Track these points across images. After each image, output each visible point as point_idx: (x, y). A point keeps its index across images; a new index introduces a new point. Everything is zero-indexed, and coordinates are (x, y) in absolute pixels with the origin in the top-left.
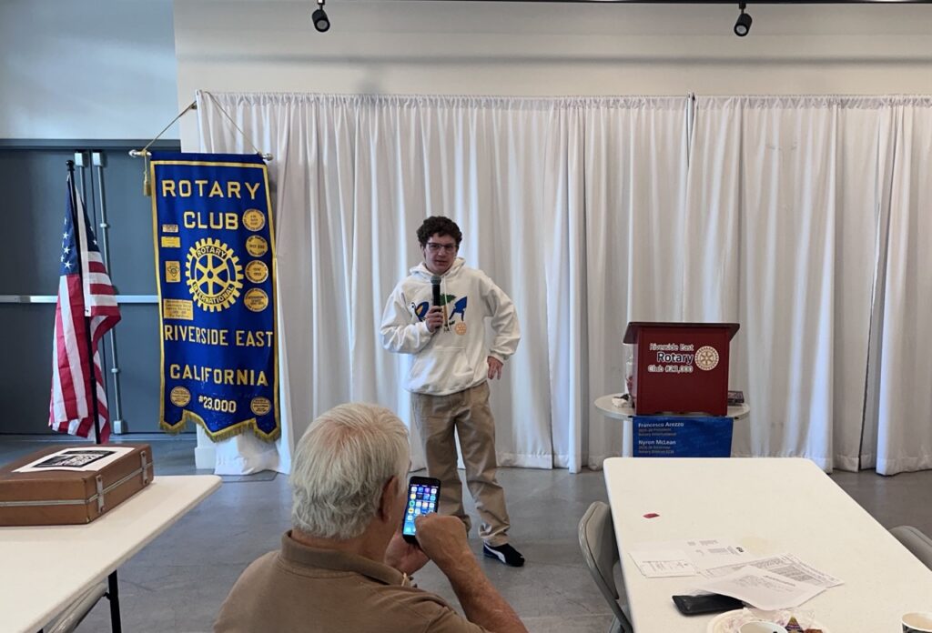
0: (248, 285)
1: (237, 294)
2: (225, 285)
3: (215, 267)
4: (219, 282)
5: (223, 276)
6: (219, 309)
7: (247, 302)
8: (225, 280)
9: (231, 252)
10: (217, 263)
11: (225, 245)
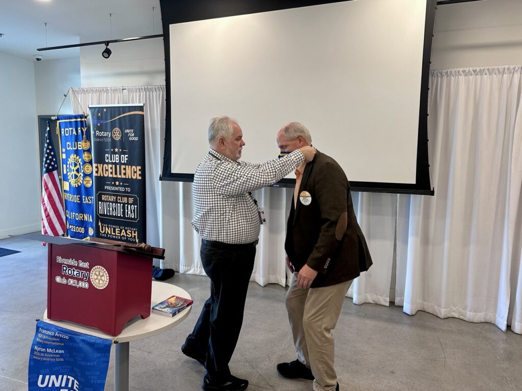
0: (84, 175)
1: (82, 179)
2: (79, 175)
3: (75, 167)
4: (77, 174)
5: (78, 171)
6: (77, 186)
7: (85, 183)
8: (79, 173)
9: (80, 160)
10: (76, 165)
11: (78, 157)
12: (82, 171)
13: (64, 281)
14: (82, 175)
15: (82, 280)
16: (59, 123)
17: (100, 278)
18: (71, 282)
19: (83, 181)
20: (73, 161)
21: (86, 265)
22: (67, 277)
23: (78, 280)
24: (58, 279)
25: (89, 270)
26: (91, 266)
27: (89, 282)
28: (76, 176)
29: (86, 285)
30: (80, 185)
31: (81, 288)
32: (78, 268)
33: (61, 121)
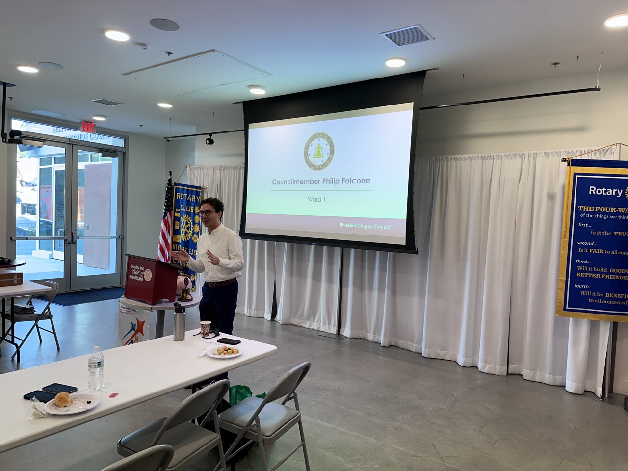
0: (194, 233)
1: (191, 236)
2: (188, 232)
3: (186, 225)
4: (187, 230)
5: (188, 228)
6: (186, 240)
7: (193, 239)
8: (189, 230)
9: (191, 220)
10: (187, 224)
11: (190, 218)
12: (192, 229)
13: (133, 278)
14: (192, 232)
15: (140, 277)
16: (176, 188)
17: (148, 275)
18: (136, 278)
19: (191, 237)
20: (185, 221)
21: (142, 269)
22: (134, 275)
23: (139, 276)
24: (131, 276)
25: (144, 271)
26: (145, 270)
27: (143, 277)
28: (186, 233)
29: (141, 279)
30: (188, 239)
31: (140, 281)
32: (139, 270)
33: (177, 187)
